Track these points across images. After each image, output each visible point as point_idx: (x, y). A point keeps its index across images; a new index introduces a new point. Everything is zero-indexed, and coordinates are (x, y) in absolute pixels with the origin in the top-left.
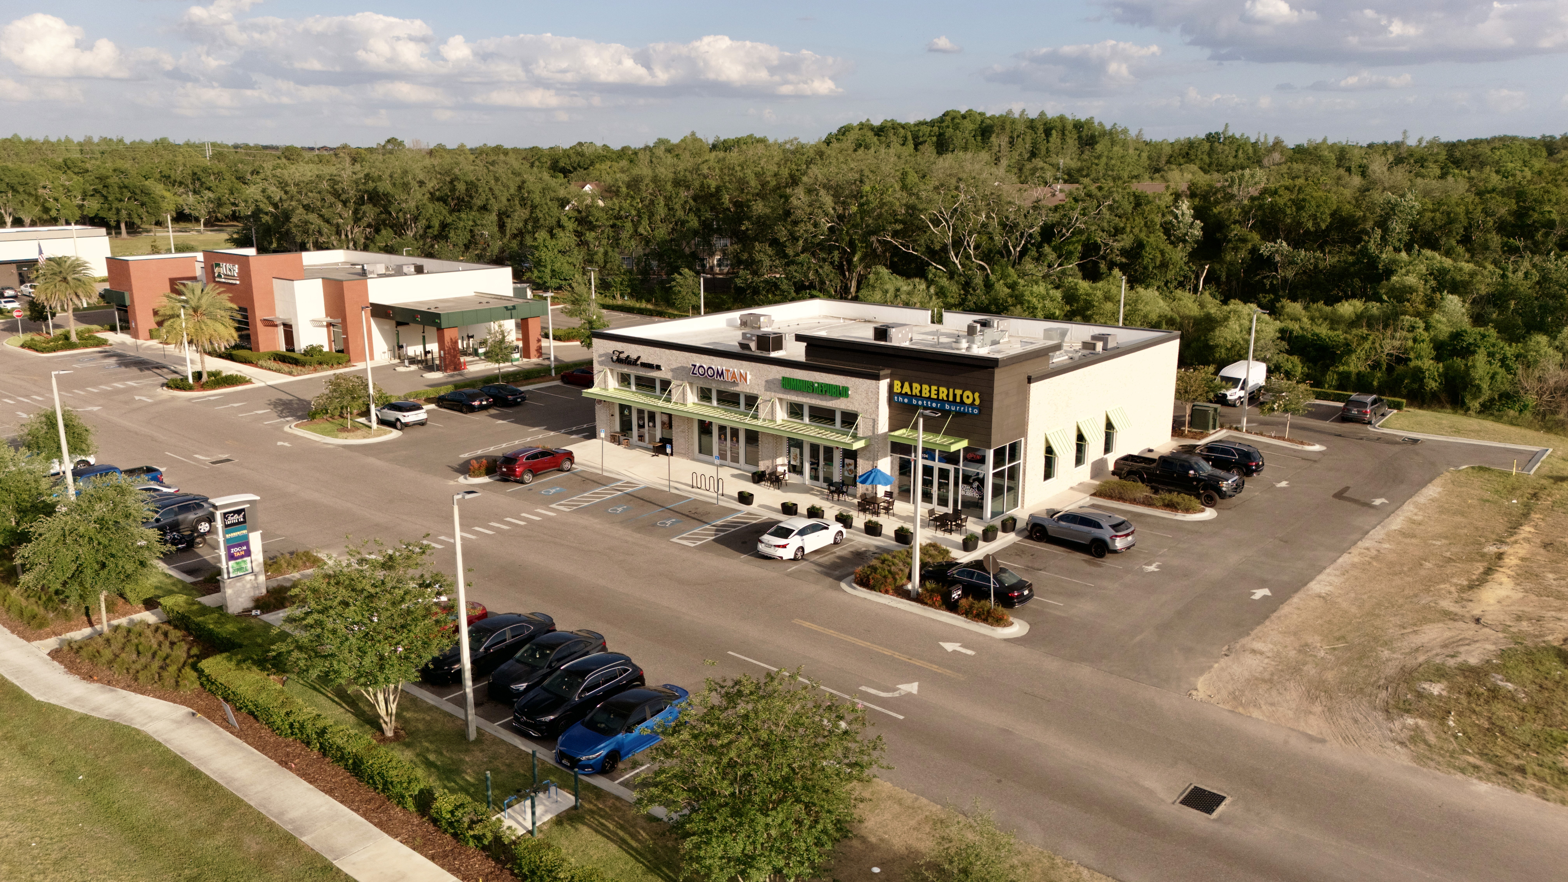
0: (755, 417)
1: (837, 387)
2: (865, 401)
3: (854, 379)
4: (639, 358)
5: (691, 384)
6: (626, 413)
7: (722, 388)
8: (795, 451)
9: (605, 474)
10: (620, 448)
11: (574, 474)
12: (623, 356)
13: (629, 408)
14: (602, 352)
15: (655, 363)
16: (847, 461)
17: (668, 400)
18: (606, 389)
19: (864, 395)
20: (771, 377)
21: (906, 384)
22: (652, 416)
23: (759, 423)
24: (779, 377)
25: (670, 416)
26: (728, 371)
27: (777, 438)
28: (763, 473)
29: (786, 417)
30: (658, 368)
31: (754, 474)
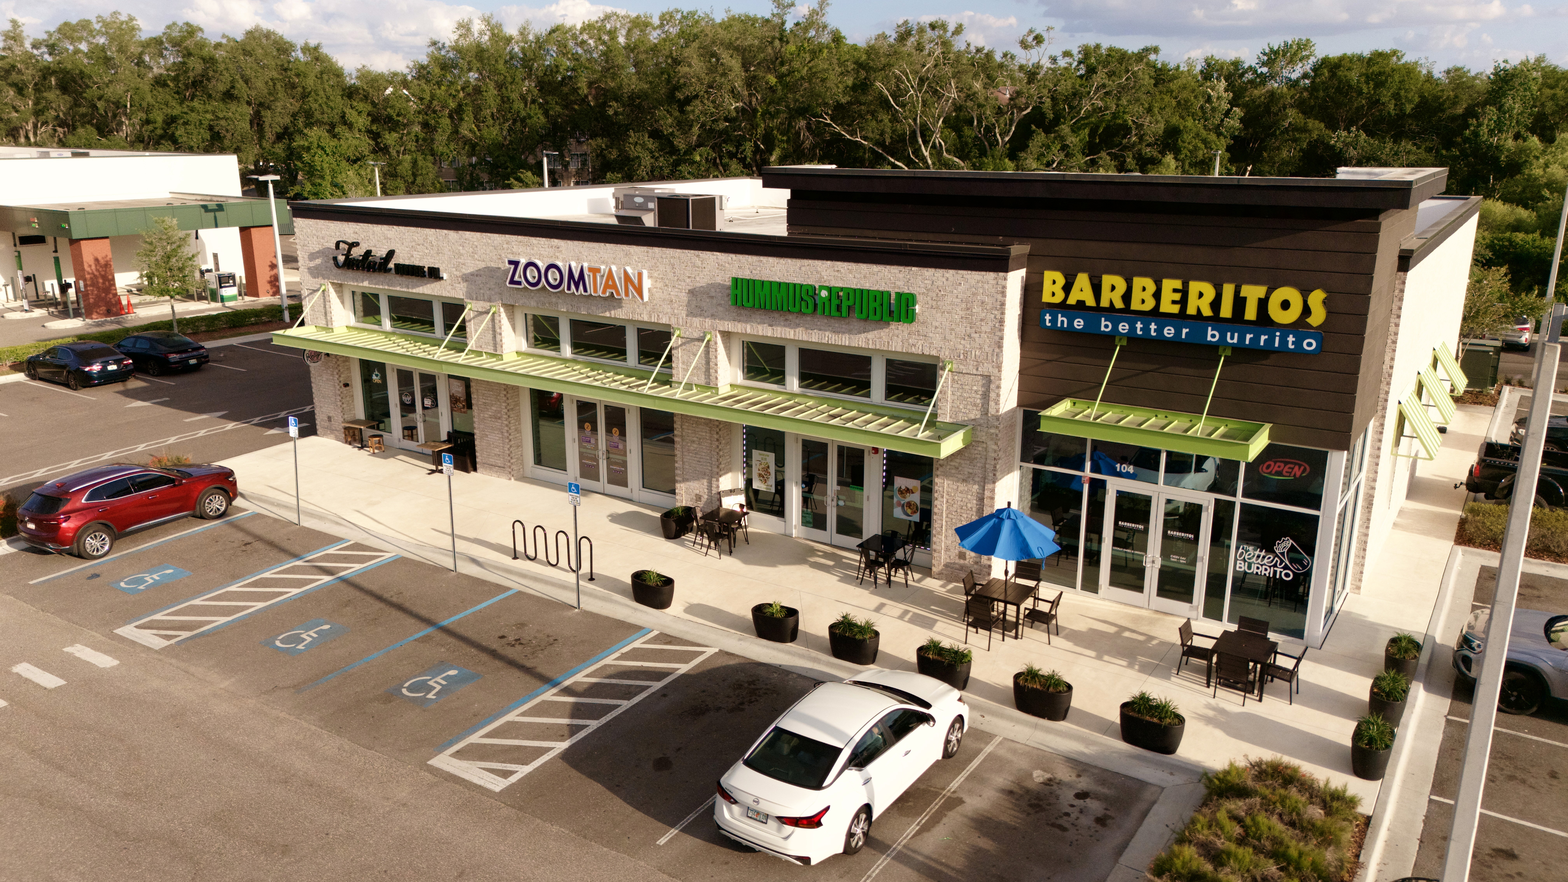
0: (665, 380)
1: (881, 296)
2: (961, 330)
3: (929, 273)
4: (391, 253)
5: (510, 309)
6: (376, 378)
7: (584, 313)
8: (764, 458)
9: (307, 523)
10: (363, 455)
11: (234, 525)
12: (357, 253)
13: (381, 367)
14: (315, 247)
15: (426, 263)
16: (900, 482)
17: (459, 347)
18: (328, 329)
19: (959, 313)
20: (702, 280)
21: (1082, 281)
22: (429, 383)
23: (678, 393)
24: (724, 278)
25: (467, 382)
26: (595, 271)
27: (719, 428)
28: (689, 512)
29: (739, 377)
30: (434, 274)
31: (667, 516)
